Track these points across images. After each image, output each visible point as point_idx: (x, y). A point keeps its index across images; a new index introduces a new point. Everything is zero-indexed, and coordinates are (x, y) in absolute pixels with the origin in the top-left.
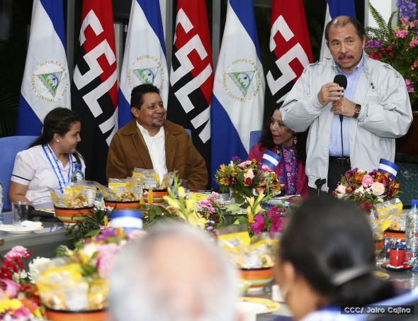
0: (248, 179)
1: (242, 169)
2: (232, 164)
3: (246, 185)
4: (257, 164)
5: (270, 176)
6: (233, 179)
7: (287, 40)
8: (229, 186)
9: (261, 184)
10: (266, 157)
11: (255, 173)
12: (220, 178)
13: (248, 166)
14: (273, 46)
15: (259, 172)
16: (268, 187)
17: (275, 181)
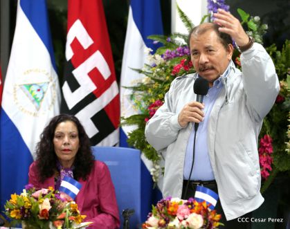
0: (44, 210)
1: (37, 199)
2: (25, 194)
3: (41, 218)
4: (54, 193)
5: (70, 206)
6: (26, 211)
7: (86, 47)
8: (22, 219)
9: (59, 217)
10: (64, 184)
11: (52, 203)
12: (10, 210)
13: (44, 195)
14: (69, 54)
15: (57, 202)
16: (67, 220)
17: (75, 213)
